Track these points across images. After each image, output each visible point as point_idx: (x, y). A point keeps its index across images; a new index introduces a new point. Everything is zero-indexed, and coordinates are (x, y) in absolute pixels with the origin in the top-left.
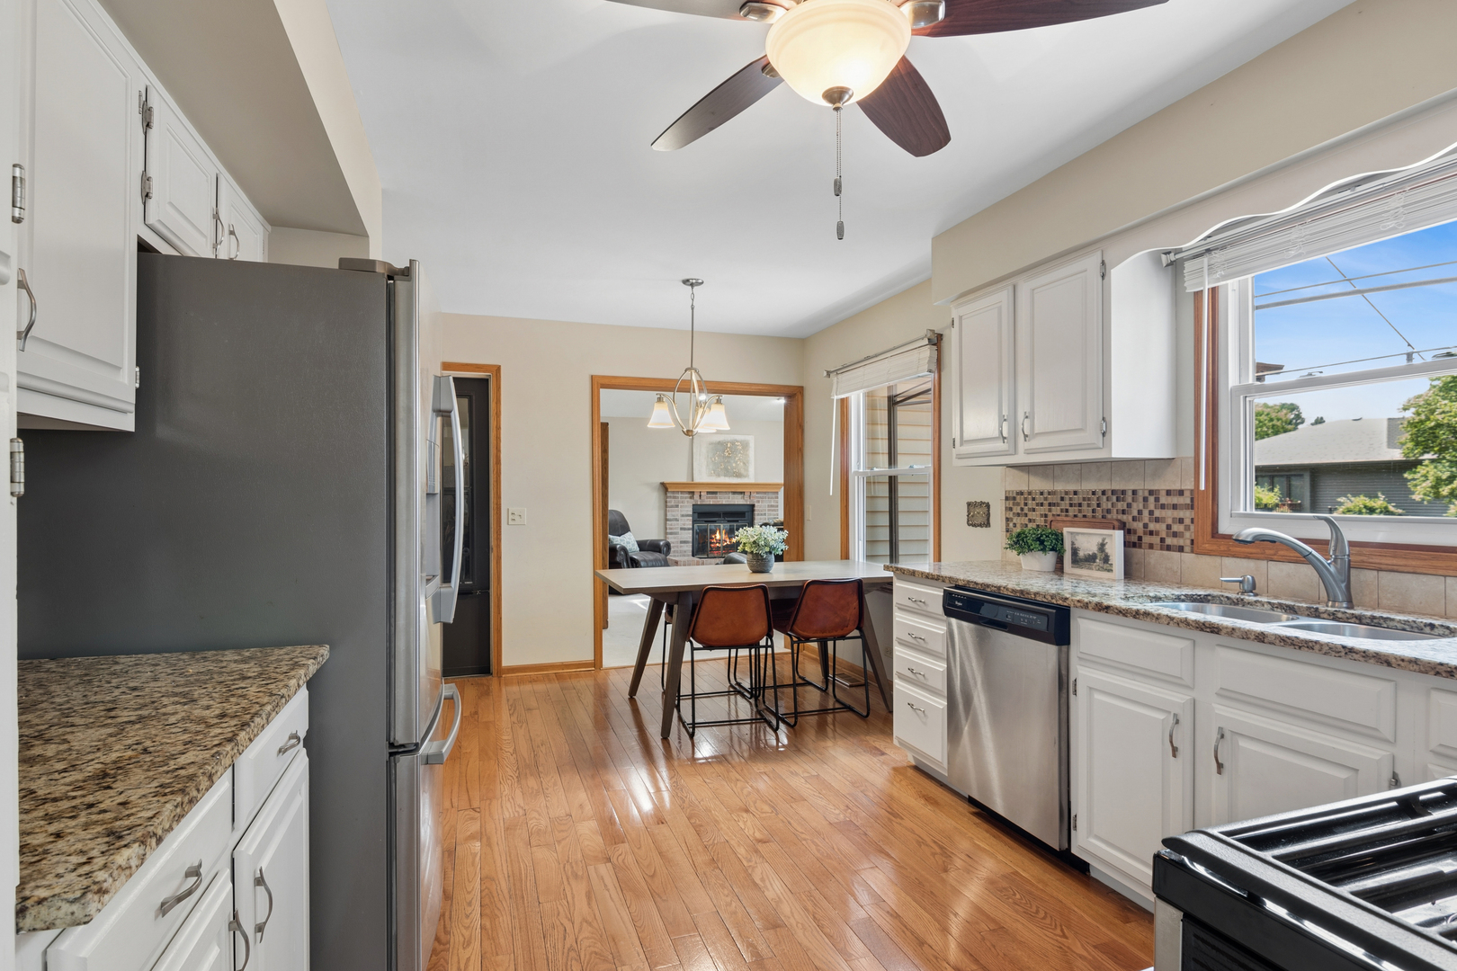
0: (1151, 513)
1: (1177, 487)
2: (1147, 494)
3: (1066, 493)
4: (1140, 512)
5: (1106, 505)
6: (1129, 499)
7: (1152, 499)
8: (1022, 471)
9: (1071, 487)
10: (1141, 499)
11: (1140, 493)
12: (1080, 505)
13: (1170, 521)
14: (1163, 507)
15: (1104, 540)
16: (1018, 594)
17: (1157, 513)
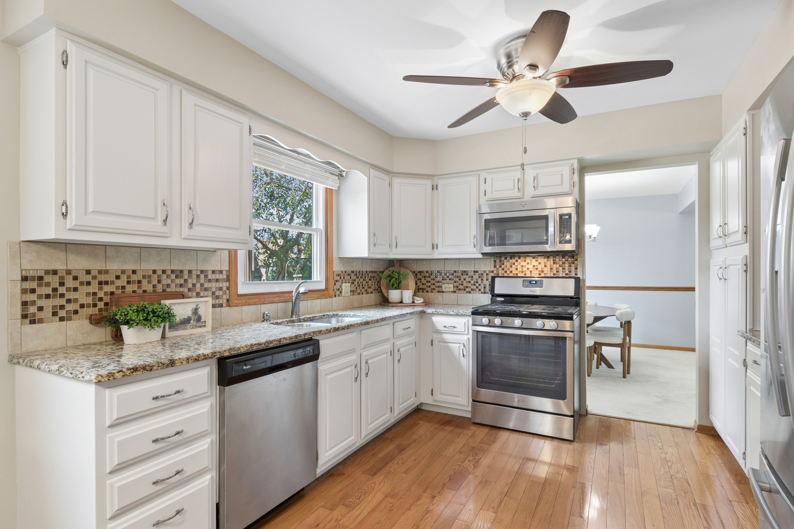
0: (202, 285)
1: (219, 268)
2: (199, 273)
3: (123, 272)
4: (194, 285)
5: (165, 281)
6: (186, 277)
7: (202, 276)
8: (55, 248)
9: (129, 267)
10: (194, 277)
11: (194, 272)
12: (139, 282)
13: (214, 290)
14: (210, 281)
15: (197, 306)
16: (294, 340)
17: (206, 285)
